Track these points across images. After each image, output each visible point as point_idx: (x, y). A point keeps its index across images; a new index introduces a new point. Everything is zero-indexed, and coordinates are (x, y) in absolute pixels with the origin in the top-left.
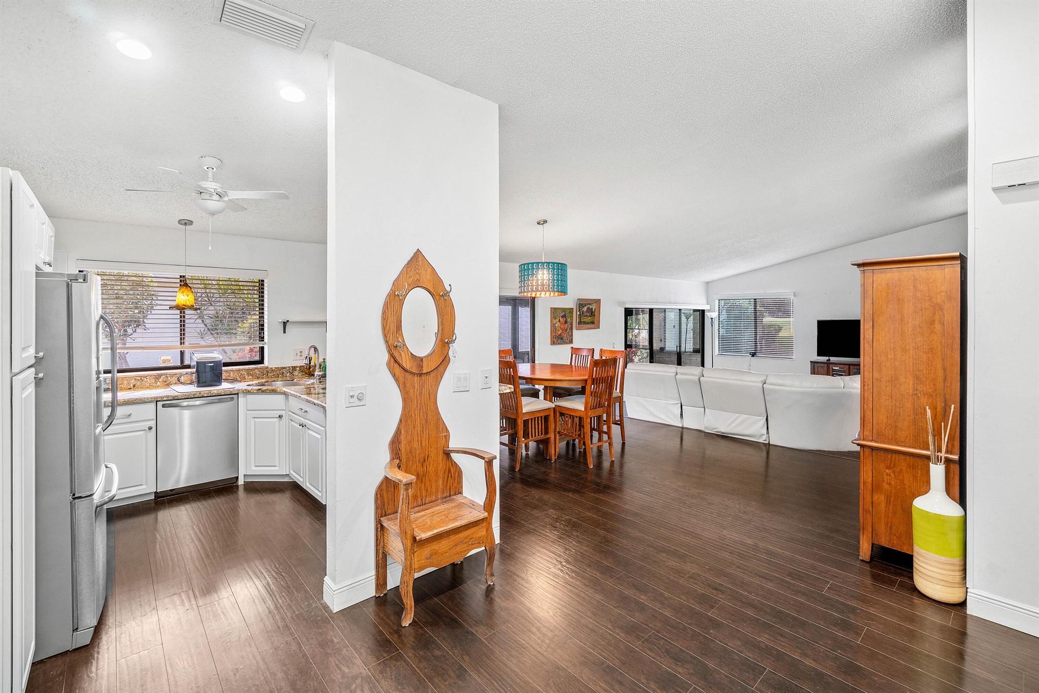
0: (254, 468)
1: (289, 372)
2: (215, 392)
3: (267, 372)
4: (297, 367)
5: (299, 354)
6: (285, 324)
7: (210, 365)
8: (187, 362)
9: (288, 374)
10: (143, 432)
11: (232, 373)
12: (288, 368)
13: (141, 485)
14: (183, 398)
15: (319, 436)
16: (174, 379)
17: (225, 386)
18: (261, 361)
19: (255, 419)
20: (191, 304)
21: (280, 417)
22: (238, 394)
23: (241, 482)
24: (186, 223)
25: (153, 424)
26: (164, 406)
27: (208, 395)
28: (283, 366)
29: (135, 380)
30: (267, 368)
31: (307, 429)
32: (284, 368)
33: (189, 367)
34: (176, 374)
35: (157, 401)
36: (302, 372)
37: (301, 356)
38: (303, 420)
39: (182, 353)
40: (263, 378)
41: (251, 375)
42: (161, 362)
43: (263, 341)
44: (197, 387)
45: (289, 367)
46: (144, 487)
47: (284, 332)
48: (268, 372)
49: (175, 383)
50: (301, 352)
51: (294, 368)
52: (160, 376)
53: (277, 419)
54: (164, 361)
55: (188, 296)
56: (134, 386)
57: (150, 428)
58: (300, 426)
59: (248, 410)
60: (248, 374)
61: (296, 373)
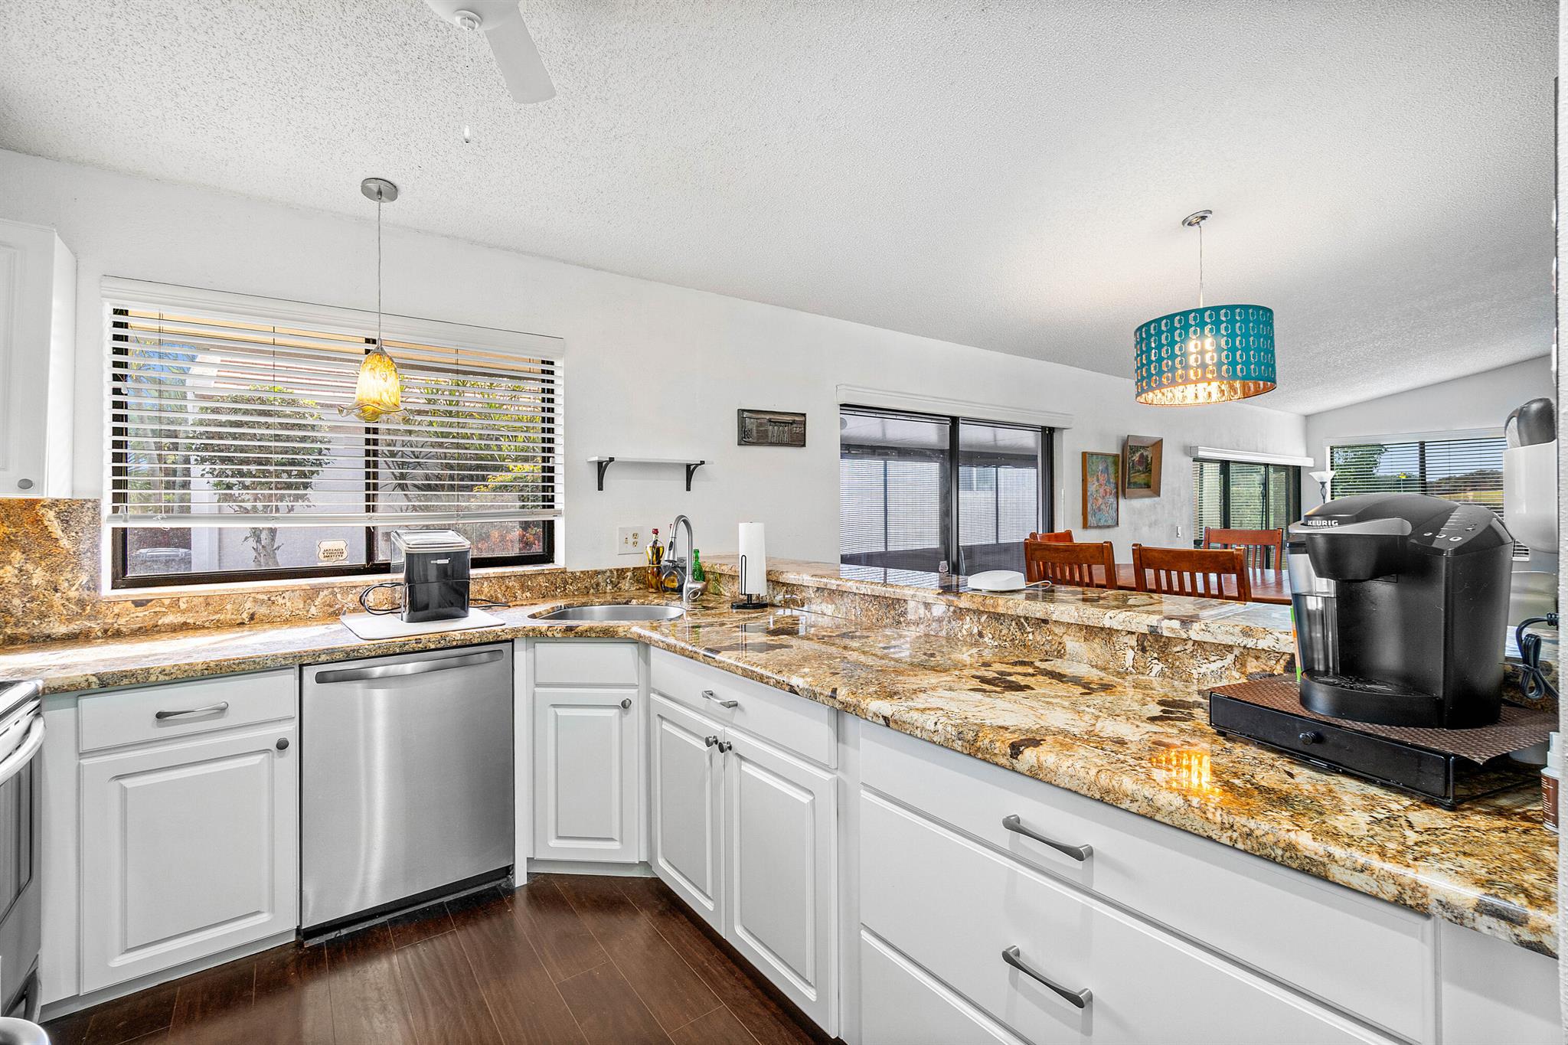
0: (554, 843)
1: (611, 582)
2: (458, 636)
3: (562, 582)
4: (628, 570)
5: (631, 540)
6: (601, 467)
7: (439, 562)
8: (381, 558)
9: (609, 587)
10: (262, 756)
11: (486, 584)
12: (608, 574)
13: (258, 912)
14: (373, 654)
15: (805, 799)
16: (351, 601)
17: (476, 620)
18: (548, 556)
19: (558, 710)
20: (394, 400)
21: (625, 705)
22: (512, 641)
23: (520, 879)
24: (382, 190)
25: (289, 731)
26: (321, 678)
27: (439, 646)
28: (598, 568)
29: (255, 601)
30: (564, 572)
31: (735, 759)
32: (597, 573)
33: (385, 568)
34: (355, 587)
35: (301, 666)
36: (638, 581)
37: (635, 544)
38: (716, 728)
39: (370, 534)
40: (554, 597)
41: (530, 589)
42: (321, 555)
43: (553, 507)
44: (410, 621)
45: (611, 571)
46: (264, 918)
47: (600, 488)
48: (566, 582)
49: (354, 610)
50: (635, 535)
51: (621, 572)
52: (317, 590)
53: (616, 711)
54: (329, 554)
55: (385, 380)
56: (252, 617)
57: (282, 746)
58: (709, 744)
59: (537, 685)
60: (524, 588)
61: (625, 585)
